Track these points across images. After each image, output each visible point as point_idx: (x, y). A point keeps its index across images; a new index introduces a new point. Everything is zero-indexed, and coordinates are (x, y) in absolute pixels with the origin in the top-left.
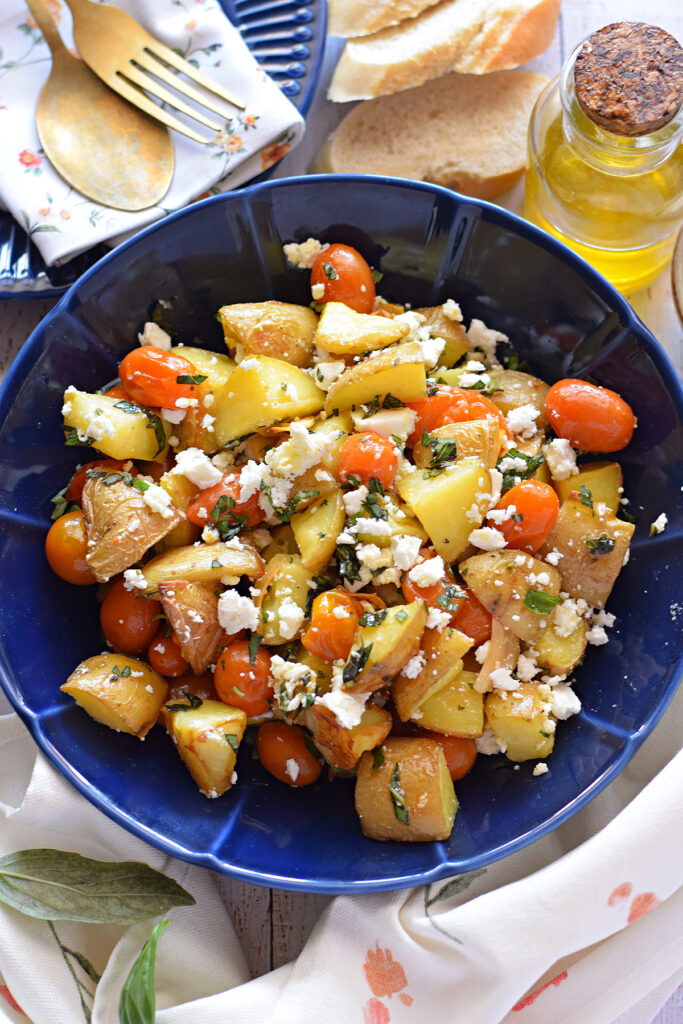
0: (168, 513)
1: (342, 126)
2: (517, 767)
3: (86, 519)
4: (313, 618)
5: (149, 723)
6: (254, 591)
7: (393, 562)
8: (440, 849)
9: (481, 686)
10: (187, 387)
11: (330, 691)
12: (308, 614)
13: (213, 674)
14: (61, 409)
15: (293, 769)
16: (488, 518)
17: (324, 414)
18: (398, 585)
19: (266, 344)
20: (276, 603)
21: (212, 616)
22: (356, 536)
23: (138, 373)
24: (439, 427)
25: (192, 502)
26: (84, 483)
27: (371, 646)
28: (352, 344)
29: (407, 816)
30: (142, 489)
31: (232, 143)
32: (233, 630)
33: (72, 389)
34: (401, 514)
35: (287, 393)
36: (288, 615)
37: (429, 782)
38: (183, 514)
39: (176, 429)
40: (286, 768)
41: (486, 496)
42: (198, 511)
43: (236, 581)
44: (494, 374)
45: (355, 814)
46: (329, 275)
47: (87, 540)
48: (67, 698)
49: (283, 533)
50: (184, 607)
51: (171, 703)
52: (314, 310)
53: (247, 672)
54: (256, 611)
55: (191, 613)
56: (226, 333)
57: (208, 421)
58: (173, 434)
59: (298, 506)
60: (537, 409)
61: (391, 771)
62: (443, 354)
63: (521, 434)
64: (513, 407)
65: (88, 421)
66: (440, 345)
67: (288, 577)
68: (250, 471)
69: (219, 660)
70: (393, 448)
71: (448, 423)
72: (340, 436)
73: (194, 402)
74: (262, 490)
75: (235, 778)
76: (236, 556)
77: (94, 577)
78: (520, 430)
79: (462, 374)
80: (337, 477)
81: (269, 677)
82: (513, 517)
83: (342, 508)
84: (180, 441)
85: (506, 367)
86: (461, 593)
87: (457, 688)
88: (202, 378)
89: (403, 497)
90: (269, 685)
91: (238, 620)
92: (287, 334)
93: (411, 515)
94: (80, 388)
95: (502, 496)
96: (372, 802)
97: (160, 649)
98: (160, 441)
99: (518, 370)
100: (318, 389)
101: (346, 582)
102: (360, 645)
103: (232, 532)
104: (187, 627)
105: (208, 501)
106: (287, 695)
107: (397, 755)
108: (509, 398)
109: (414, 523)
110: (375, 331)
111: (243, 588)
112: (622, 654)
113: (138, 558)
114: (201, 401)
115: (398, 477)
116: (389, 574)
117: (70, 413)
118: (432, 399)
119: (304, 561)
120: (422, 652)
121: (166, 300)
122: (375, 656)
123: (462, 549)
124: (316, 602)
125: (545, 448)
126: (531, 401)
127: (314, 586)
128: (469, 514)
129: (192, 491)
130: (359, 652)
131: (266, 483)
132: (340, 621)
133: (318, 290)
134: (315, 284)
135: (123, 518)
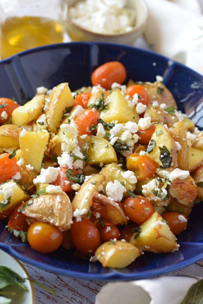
3: (39, 220)
7: (131, 133)
15: (182, 218)
22: (115, 136)
32: (121, 198)
36: (127, 176)
42: (65, 184)
46: (3, 107)
57: (29, 167)
59: (87, 152)
67: (113, 168)
68: (62, 160)
81: (147, 197)
82: (138, 96)
83: (101, 137)
90: (149, 200)
97: (108, 229)
103: (81, 178)
105: (63, 178)
106: (160, 192)
108: (86, 92)
116: (135, 137)
127: (120, 165)
133: (4, 115)
135: (51, 203)
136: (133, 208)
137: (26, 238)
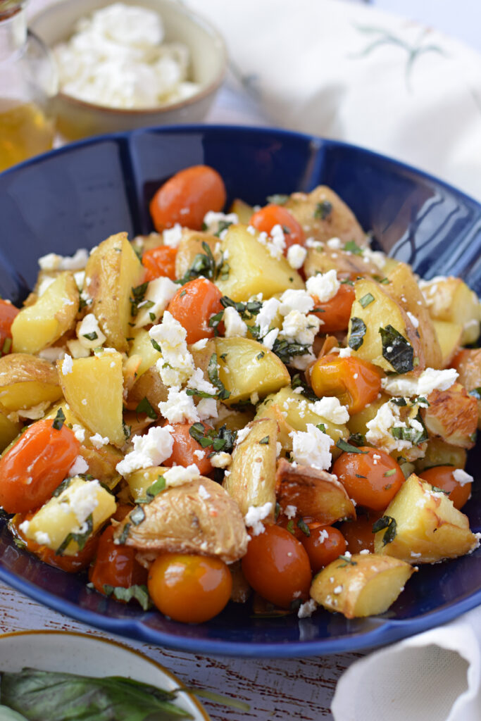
15: (462, 476)
22: (271, 329)
23: (29, 469)
42: (196, 458)
53: (373, 460)
57: (97, 440)
82: (283, 232)
83: (239, 337)
90: (388, 451)
97: (323, 536)
103: (226, 437)
105: (188, 448)
106: (407, 429)
117: (50, 536)
127: (300, 389)
135: (190, 505)
136: (362, 477)
137: (150, 598)
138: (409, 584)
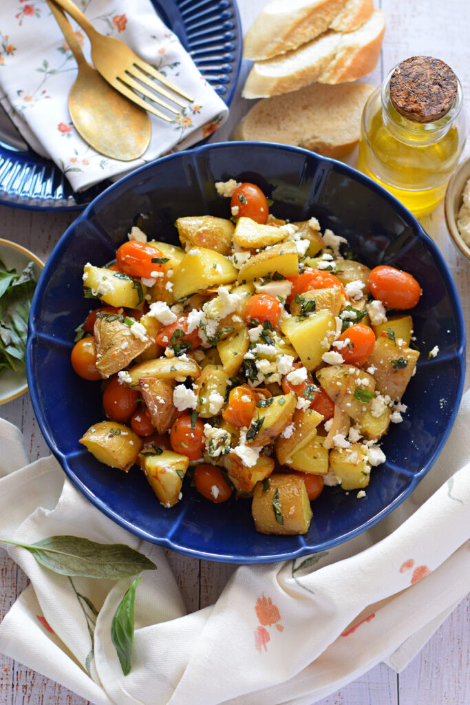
0: (145, 339)
1: (251, 113)
2: (347, 493)
3: (96, 342)
4: (230, 402)
5: (131, 463)
6: (195, 386)
7: (277, 370)
8: (302, 540)
9: (327, 445)
10: (157, 265)
11: (238, 445)
12: (227, 400)
13: (170, 435)
14: (82, 276)
15: (215, 491)
16: (334, 345)
17: (237, 283)
18: (280, 384)
19: (204, 241)
20: (208, 393)
21: (170, 400)
22: (256, 354)
23: (128, 256)
24: (305, 292)
25: (159, 333)
26: (94, 320)
27: (264, 419)
28: (255, 242)
29: (282, 520)
30: (130, 325)
31: (186, 122)
32: (182, 408)
33: (88, 265)
34: (282, 342)
35: (217, 270)
36: (215, 400)
37: (295, 500)
38: (154, 340)
39: (150, 290)
40: (211, 491)
41: (333, 332)
42: (162, 338)
43: (184, 379)
44: (338, 262)
45: (251, 518)
46: (242, 201)
47: (96, 354)
48: (83, 447)
49: (212, 353)
50: (154, 394)
51: (144, 451)
52: (232, 222)
53: (190, 433)
54: (196, 398)
55: (158, 398)
56: (180, 234)
57: (169, 286)
58: (148, 293)
59: (222, 336)
60: (363, 283)
61: (273, 494)
62: (308, 250)
63: (353, 298)
64: (349, 281)
65: (99, 284)
66: (306, 243)
67: (215, 377)
68: (194, 315)
69: (174, 426)
70: (278, 304)
71: (311, 289)
72: (247, 296)
73: (161, 274)
74: (201, 326)
75: (181, 496)
76: (184, 365)
77: (100, 375)
78: (352, 295)
79: (319, 261)
80: (245, 320)
81: (203, 437)
82: (348, 345)
83: (248, 338)
84: (152, 297)
85: (345, 258)
86: (317, 389)
87: (313, 446)
88: (166, 260)
89: (284, 332)
90: (203, 441)
91: (185, 403)
92: (216, 235)
93: (289, 343)
94: (93, 265)
95: (342, 333)
96: (262, 511)
97: (138, 419)
98: (140, 297)
99: (353, 260)
100: (235, 268)
101: (249, 381)
102: (257, 418)
103: (182, 351)
104: (155, 406)
105: (169, 332)
106: (213, 448)
107: (277, 484)
108: (347, 276)
109: (289, 348)
110: (268, 235)
111: (188, 383)
112: (411, 428)
113: (126, 365)
114: (165, 274)
115: (281, 321)
116: (275, 376)
117: (87, 279)
118: (302, 275)
119: (225, 368)
120: (293, 423)
121: (145, 214)
122: (266, 424)
123: (317, 363)
124: (231, 393)
125: (368, 306)
126: (360, 278)
127: (230, 383)
128: (322, 343)
129: (159, 326)
130: (256, 422)
131: (203, 322)
132: (245, 404)
133: (235, 210)
134: (233, 206)
135: (118, 341)
136: (176, 430)
138: (116, 470)
